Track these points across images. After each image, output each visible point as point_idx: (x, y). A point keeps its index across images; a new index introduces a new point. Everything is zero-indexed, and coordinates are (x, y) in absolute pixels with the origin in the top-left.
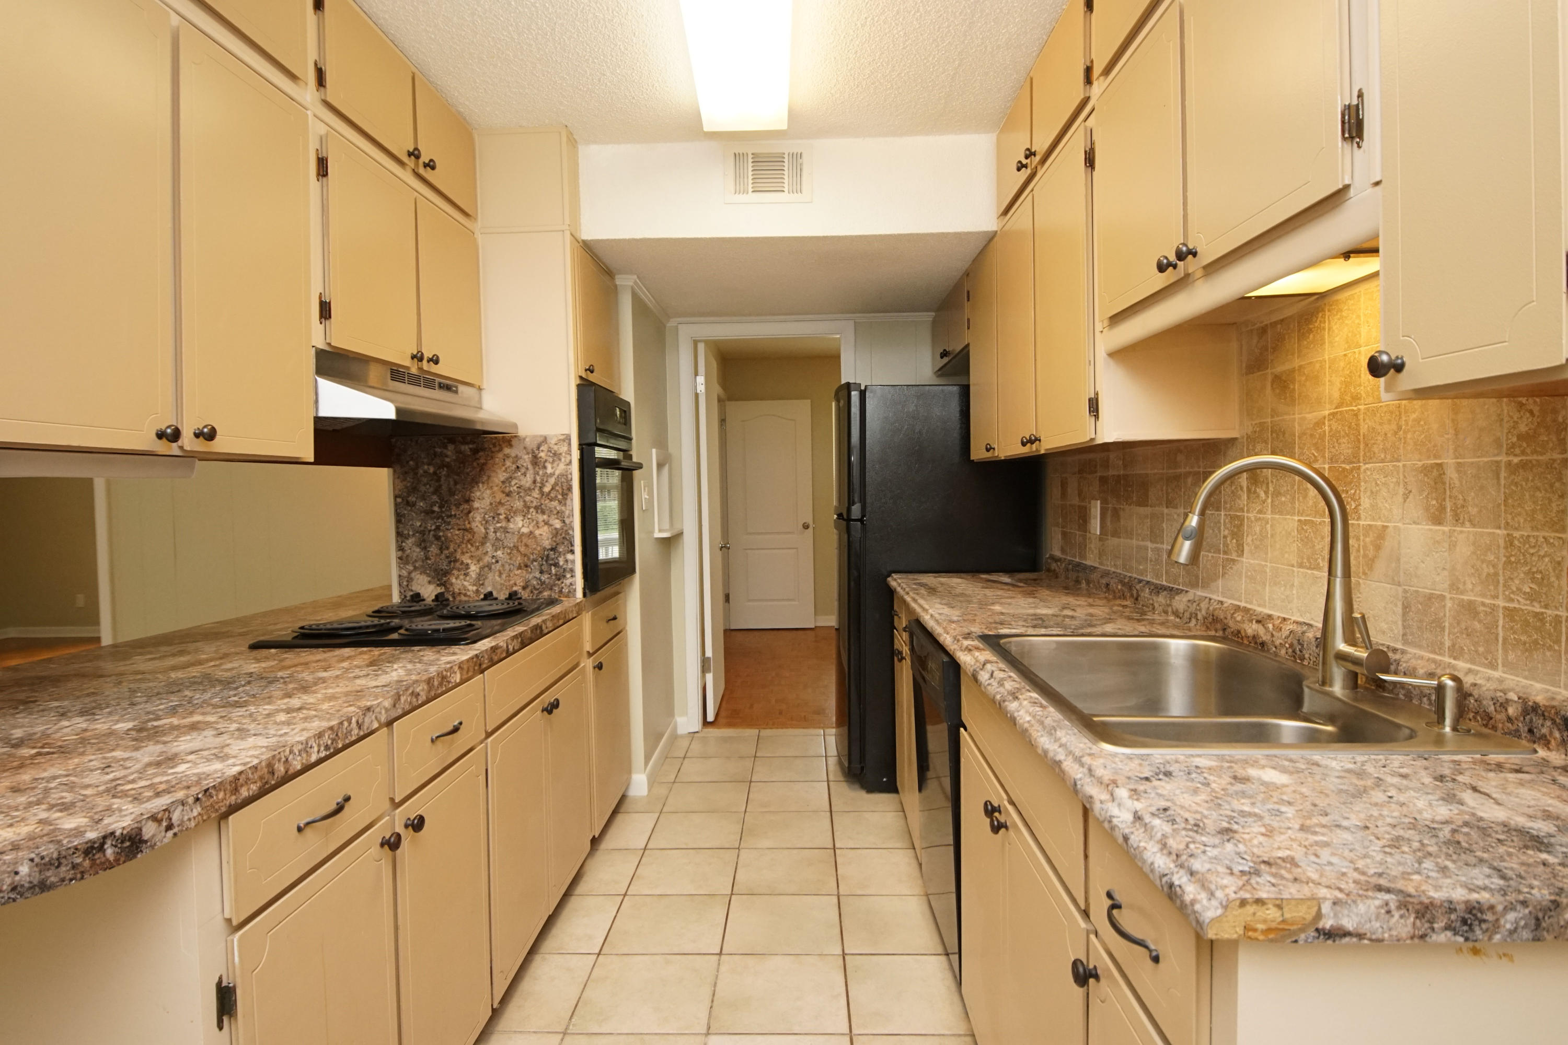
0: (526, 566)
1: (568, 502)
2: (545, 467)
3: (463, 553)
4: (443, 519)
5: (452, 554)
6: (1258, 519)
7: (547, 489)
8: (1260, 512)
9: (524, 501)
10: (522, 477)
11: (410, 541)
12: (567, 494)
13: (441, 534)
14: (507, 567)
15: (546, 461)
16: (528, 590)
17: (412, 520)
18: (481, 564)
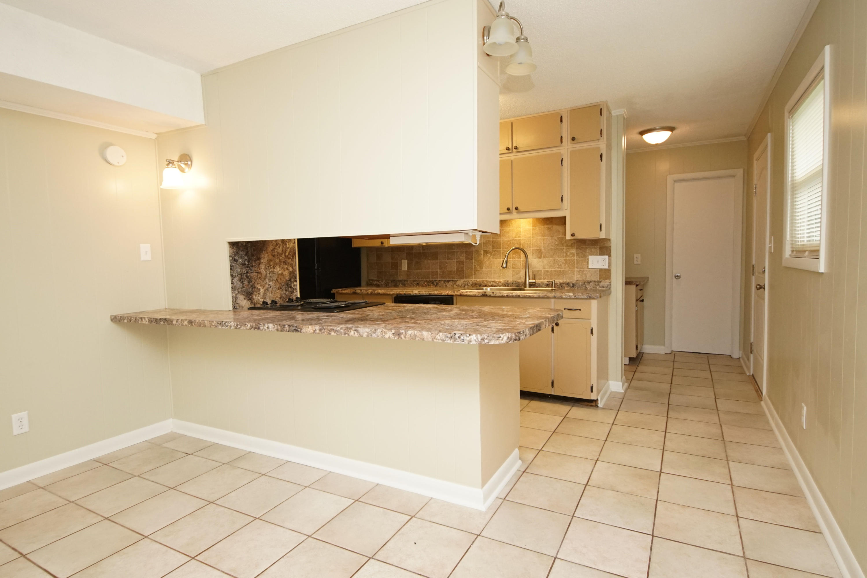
0: (281, 288)
1: (294, 260)
2: (286, 244)
3: (258, 284)
4: (249, 268)
5: (253, 284)
6: (487, 261)
7: (287, 254)
8: (488, 259)
9: (280, 259)
10: (278, 248)
11: (236, 279)
12: (294, 256)
13: (249, 275)
14: (274, 289)
15: (286, 241)
16: (282, 299)
17: (237, 268)
18: (265, 288)
